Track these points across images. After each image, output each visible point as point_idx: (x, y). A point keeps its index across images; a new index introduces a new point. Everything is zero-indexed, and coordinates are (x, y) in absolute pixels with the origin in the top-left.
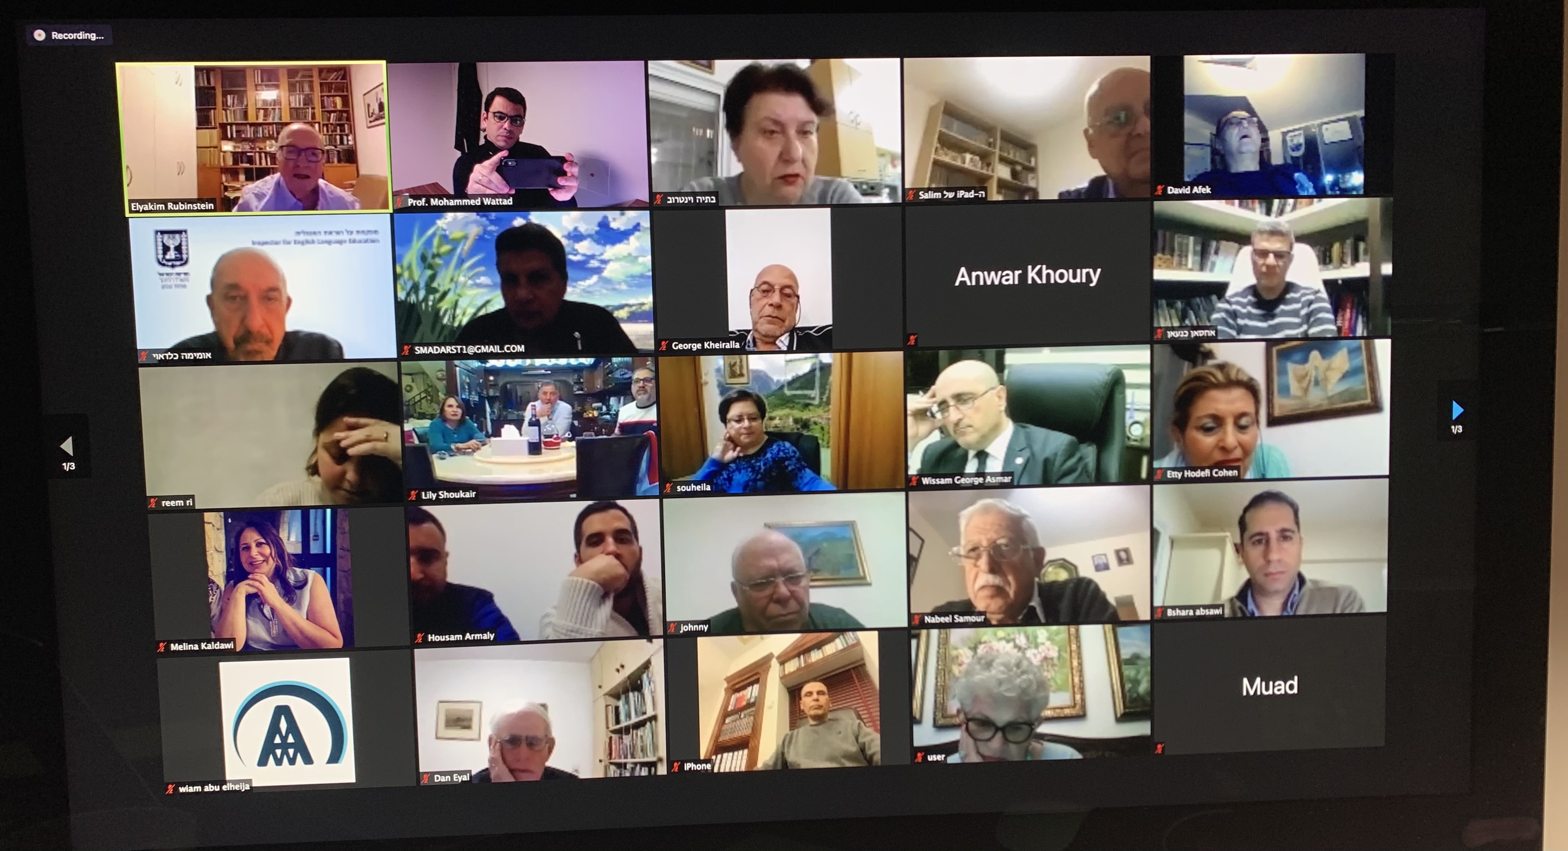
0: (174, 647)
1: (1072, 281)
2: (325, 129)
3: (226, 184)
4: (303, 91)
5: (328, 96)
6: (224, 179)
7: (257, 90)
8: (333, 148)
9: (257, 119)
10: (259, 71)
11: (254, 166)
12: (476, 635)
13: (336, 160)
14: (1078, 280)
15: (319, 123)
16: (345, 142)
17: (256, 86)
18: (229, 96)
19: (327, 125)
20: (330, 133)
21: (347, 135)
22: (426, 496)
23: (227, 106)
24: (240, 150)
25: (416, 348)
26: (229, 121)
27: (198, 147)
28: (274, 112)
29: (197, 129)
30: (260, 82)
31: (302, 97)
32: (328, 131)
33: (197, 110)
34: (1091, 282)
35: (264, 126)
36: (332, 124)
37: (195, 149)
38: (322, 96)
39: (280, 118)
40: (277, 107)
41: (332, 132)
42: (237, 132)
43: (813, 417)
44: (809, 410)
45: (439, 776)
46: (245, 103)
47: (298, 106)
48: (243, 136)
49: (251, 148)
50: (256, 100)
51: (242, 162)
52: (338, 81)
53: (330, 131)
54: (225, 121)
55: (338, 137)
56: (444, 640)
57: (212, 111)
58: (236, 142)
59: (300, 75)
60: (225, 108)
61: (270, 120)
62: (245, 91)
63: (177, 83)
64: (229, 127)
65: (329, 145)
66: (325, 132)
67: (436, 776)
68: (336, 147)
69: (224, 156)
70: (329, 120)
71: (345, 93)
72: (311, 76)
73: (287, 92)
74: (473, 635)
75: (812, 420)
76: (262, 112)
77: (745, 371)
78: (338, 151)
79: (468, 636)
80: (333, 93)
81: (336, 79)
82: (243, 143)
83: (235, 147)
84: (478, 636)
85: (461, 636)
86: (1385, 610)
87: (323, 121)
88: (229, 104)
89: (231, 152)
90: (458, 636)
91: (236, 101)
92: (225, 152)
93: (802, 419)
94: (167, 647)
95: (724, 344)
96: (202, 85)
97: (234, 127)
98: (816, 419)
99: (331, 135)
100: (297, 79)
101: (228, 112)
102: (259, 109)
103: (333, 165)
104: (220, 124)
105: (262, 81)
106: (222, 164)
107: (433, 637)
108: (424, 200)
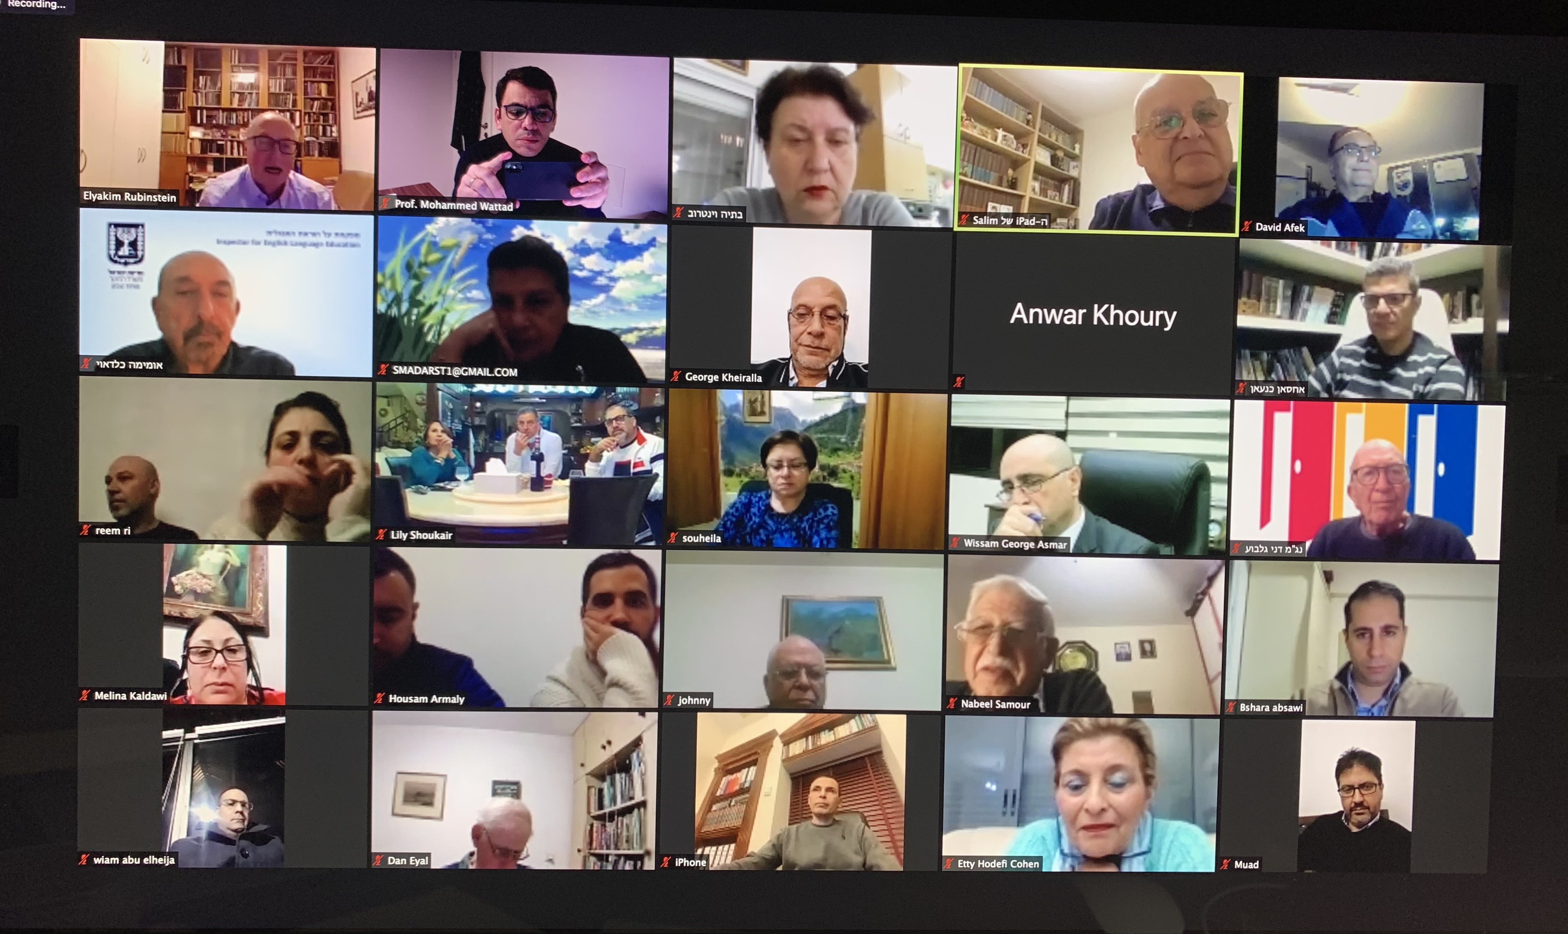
0: (99, 696)
1: (1143, 323)
2: (307, 118)
3: (191, 174)
4: (284, 75)
5: (313, 82)
6: (190, 169)
7: (233, 72)
8: (314, 139)
9: (231, 104)
10: (237, 51)
11: (224, 156)
12: (444, 698)
13: (316, 153)
14: (1151, 323)
15: (300, 111)
16: (329, 134)
17: (232, 67)
18: (201, 77)
19: (309, 114)
20: (312, 123)
21: (331, 126)
22: (395, 536)
23: (199, 88)
24: (210, 138)
25: (395, 368)
26: (200, 105)
27: (163, 133)
28: (251, 97)
29: (163, 111)
30: (237, 63)
31: (283, 81)
32: (309, 120)
33: (164, 91)
34: (1166, 326)
35: (238, 113)
36: (314, 113)
37: (159, 134)
38: (305, 82)
39: (258, 104)
40: (254, 91)
41: (315, 121)
42: (207, 117)
43: (842, 464)
44: (838, 456)
45: (393, 858)
46: (219, 85)
47: (277, 91)
48: (214, 122)
49: (222, 136)
50: (231, 82)
51: (211, 151)
52: (326, 65)
53: (312, 120)
54: (195, 105)
55: (321, 128)
56: (407, 701)
57: (182, 93)
58: (205, 129)
59: (282, 57)
60: (196, 90)
61: (246, 106)
62: (220, 72)
63: (144, 60)
64: (199, 112)
65: (310, 136)
66: (307, 122)
67: (390, 858)
68: (317, 138)
69: (191, 144)
70: (312, 108)
71: (332, 80)
72: (296, 59)
73: (267, 75)
74: (440, 698)
75: (841, 467)
76: (237, 96)
77: (766, 409)
78: (320, 144)
79: (434, 699)
80: (318, 79)
81: (323, 64)
82: (215, 130)
83: (205, 134)
84: (446, 699)
85: (426, 698)
86: (1491, 715)
87: (305, 109)
88: (200, 86)
89: (200, 140)
90: (423, 698)
91: (208, 83)
92: (192, 139)
93: (829, 466)
94: (91, 695)
95: (744, 377)
96: (171, 63)
97: (205, 112)
98: (845, 466)
99: (314, 125)
100: (279, 61)
101: (199, 94)
102: (234, 93)
103: (313, 158)
104: (189, 108)
105: (239, 62)
106: (189, 152)
107: (395, 698)
108: (413, 201)
